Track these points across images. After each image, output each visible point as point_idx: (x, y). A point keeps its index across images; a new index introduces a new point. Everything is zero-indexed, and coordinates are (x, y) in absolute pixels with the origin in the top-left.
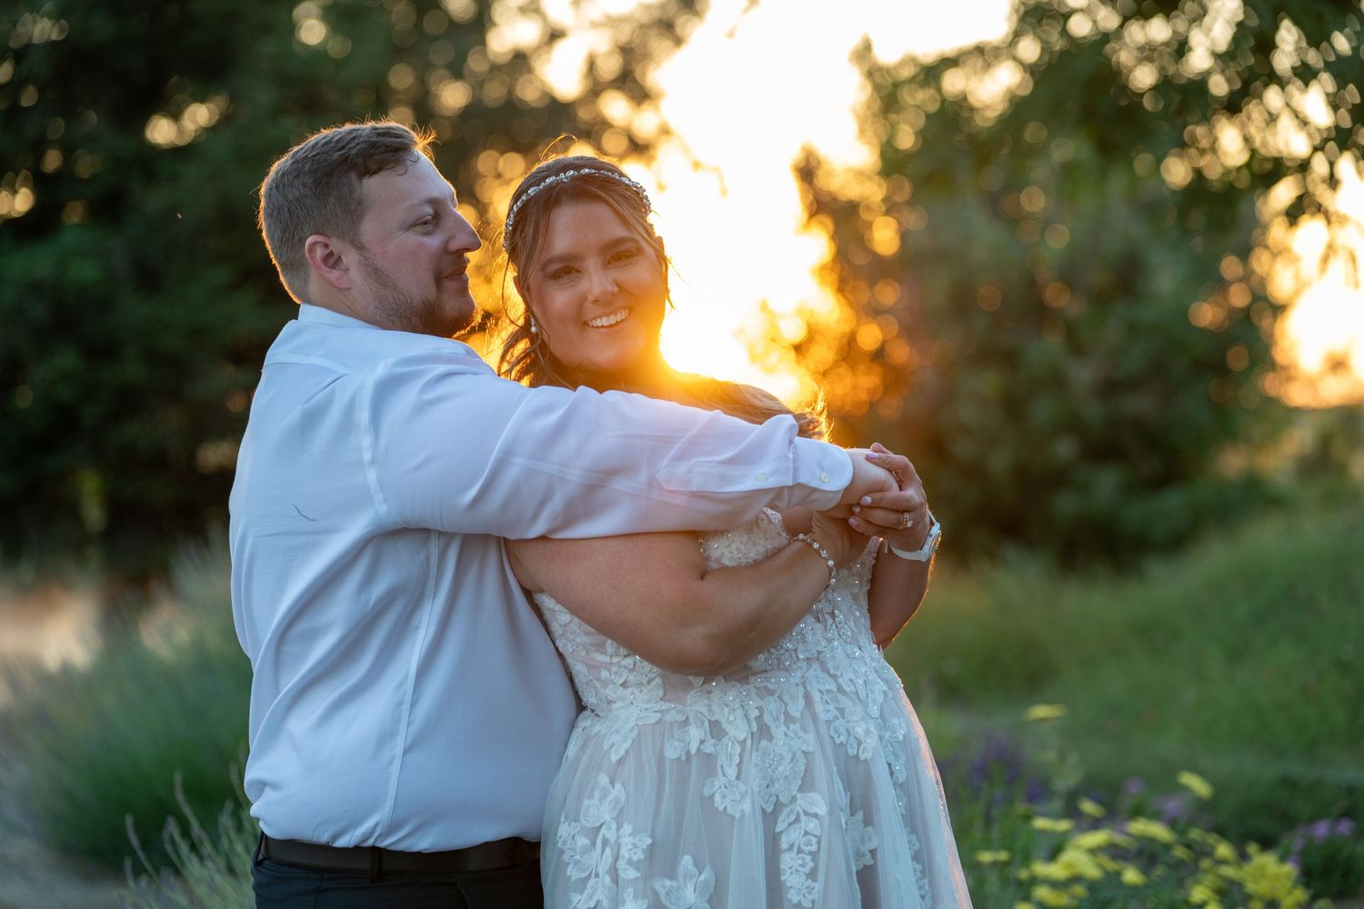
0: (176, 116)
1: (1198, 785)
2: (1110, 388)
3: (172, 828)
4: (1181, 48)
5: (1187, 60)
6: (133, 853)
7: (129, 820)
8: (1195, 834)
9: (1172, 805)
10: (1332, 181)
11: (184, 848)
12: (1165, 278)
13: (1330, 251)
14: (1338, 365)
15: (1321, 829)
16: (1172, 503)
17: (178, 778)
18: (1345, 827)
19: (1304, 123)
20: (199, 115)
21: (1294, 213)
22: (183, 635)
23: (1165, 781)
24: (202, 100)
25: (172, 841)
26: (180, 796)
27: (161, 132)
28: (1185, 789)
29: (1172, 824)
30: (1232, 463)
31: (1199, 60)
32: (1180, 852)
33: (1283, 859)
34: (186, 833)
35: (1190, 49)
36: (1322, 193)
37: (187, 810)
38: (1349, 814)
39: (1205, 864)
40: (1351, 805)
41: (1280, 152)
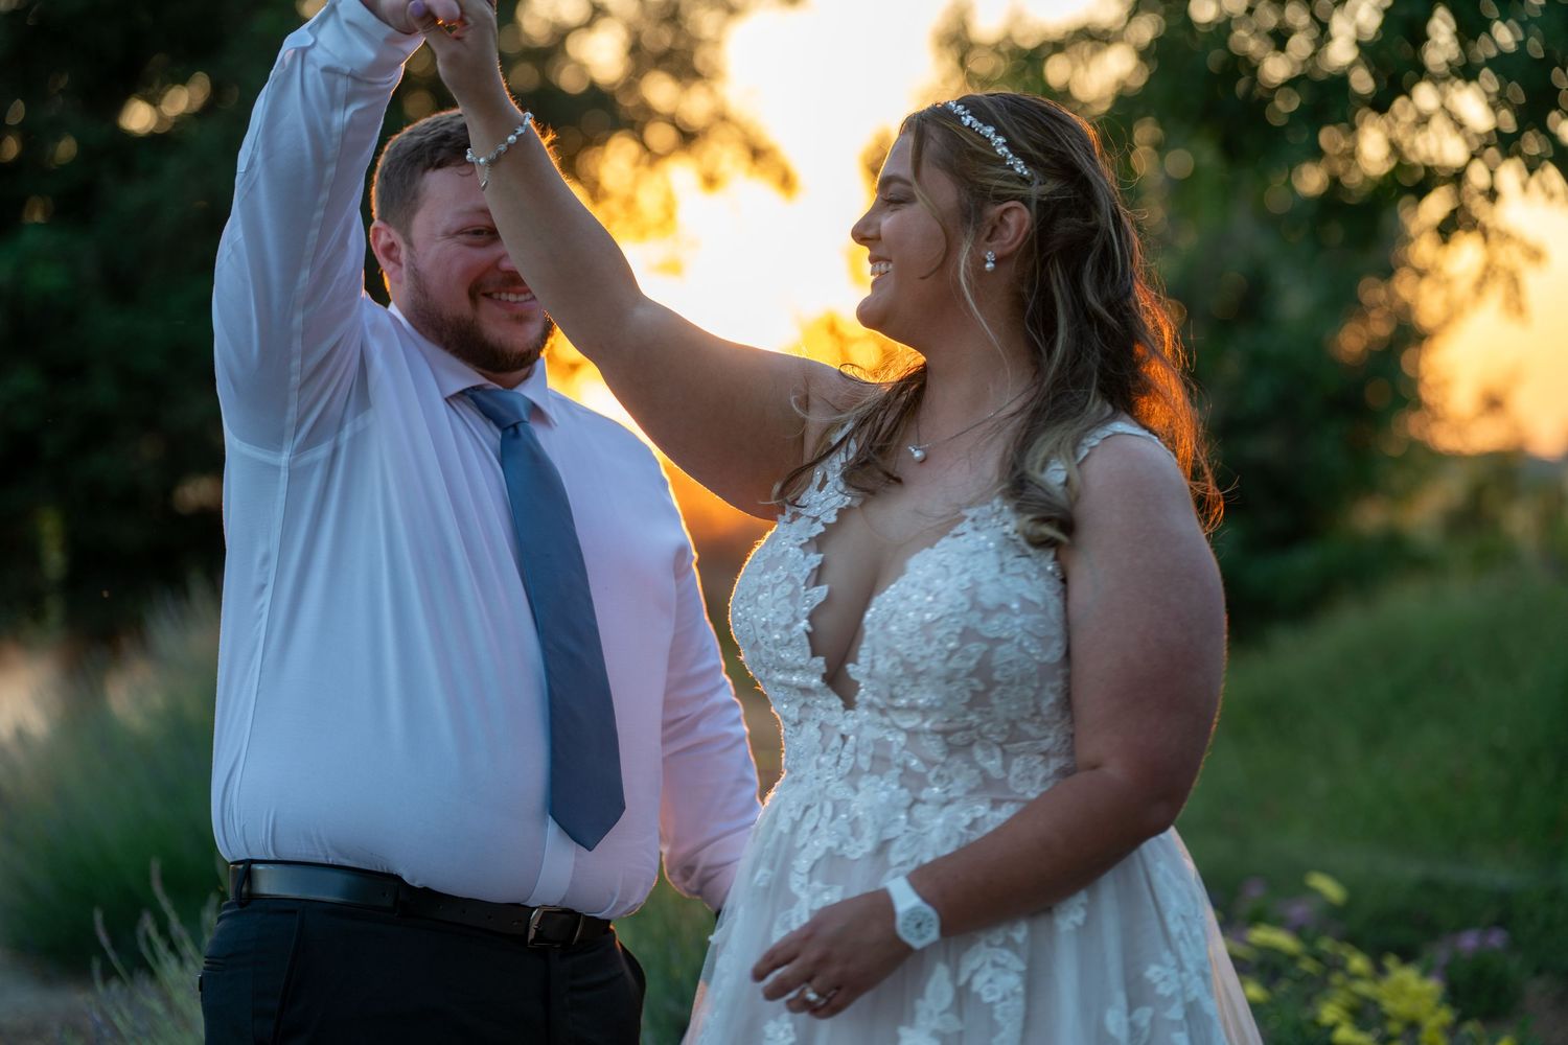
0: (154, 101)
1: (1328, 888)
2: (1231, 427)
3: (148, 924)
5: (1329, 50)
6: (102, 951)
7: (98, 916)
8: (1326, 945)
9: (1299, 911)
10: (1492, 194)
11: (161, 947)
12: (1295, 301)
13: (1489, 273)
14: (1493, 403)
15: (1469, 941)
16: (1304, 561)
17: (155, 867)
18: (1497, 939)
19: (1459, 125)
20: (181, 100)
21: (1447, 229)
22: (157, 700)
23: (1290, 882)
25: (148, 939)
26: (157, 888)
27: (139, 117)
28: (1316, 893)
29: (1298, 931)
30: (1370, 517)
31: (1340, 52)
32: (1308, 965)
33: (1426, 973)
36: (1479, 207)
37: (166, 904)
38: (1502, 922)
39: (1337, 979)
40: (1504, 912)
41: (1431, 159)
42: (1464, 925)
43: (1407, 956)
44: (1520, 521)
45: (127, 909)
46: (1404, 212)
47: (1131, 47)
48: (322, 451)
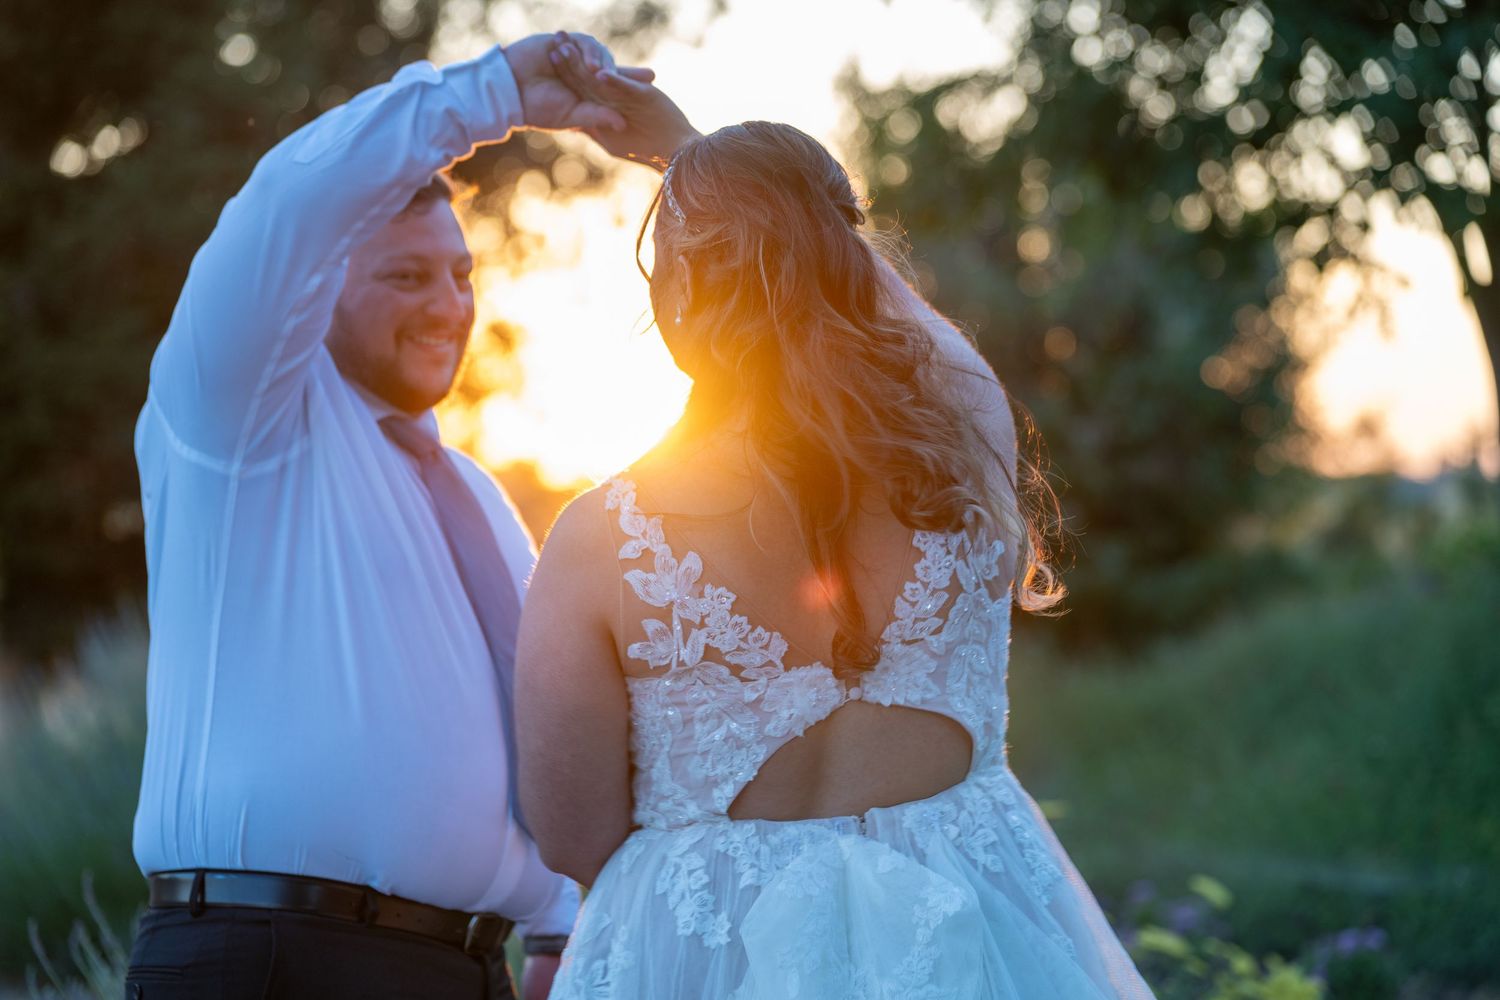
0: (86, 141)
1: (1213, 892)
2: (1117, 452)
3: (81, 935)
4: (1196, 78)
5: (1203, 91)
6: (36, 961)
7: (33, 930)
8: (1212, 947)
9: (1186, 913)
10: (1365, 227)
11: (93, 956)
12: (1178, 328)
13: (1361, 301)
14: (1367, 428)
15: (1347, 943)
16: (1185, 582)
17: (88, 881)
18: (1374, 941)
19: (1333, 161)
20: (109, 142)
21: (1321, 260)
22: (90, 717)
23: (1176, 886)
24: (116, 123)
25: (81, 949)
26: (90, 900)
27: (69, 159)
28: (1199, 898)
29: (1186, 933)
30: (1249, 535)
31: (1218, 92)
32: (1194, 968)
33: (1309, 972)
34: (96, 939)
35: (1207, 80)
36: (1348, 238)
37: (97, 915)
38: (1380, 922)
39: (1221, 981)
40: (1381, 914)
41: (1304, 195)
42: (1343, 926)
43: (1289, 956)
44: (1393, 541)
45: (61, 918)
46: (1280, 245)
47: (1021, 91)
48: (272, 465)
